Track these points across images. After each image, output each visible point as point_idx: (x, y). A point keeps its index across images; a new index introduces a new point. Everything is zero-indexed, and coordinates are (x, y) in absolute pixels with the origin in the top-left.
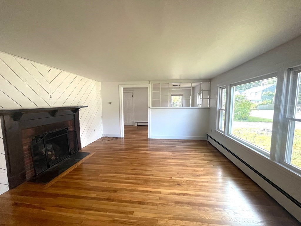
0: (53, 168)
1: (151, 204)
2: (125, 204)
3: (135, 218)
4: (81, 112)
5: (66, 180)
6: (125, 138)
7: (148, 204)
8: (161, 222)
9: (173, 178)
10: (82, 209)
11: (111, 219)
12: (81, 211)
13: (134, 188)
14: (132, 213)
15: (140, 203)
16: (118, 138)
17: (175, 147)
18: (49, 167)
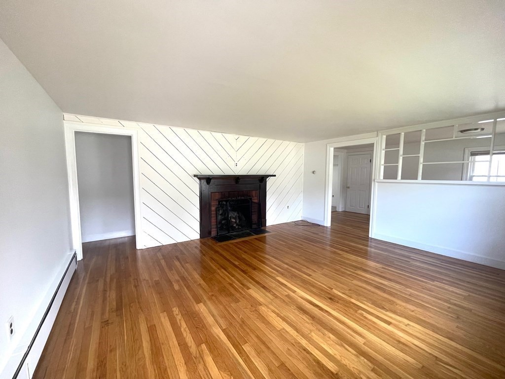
0: (231, 235)
1: (272, 293)
2: (251, 280)
3: (247, 293)
4: (270, 182)
5: (231, 246)
6: (331, 229)
7: (270, 291)
8: (263, 308)
9: (334, 290)
10: (222, 267)
11: (231, 282)
12: (220, 268)
13: (273, 275)
14: (249, 288)
15: (264, 287)
16: (319, 225)
17: (409, 262)
18: (229, 233)
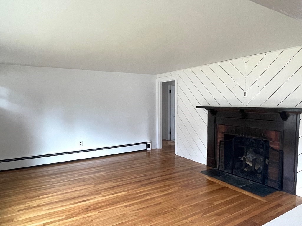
9: (98, 213)
